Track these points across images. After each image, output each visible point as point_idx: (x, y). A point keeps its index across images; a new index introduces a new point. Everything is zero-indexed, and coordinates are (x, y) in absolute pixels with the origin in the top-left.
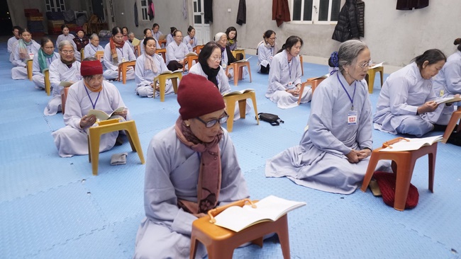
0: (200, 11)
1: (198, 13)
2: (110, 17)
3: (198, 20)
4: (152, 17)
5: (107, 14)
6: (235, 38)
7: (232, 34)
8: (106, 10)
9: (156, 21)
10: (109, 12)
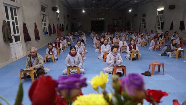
0: (160, 26)
1: (159, 27)
2: (131, 26)
3: (159, 28)
4: (145, 27)
5: (130, 26)
6: (168, 34)
7: (167, 33)
8: (130, 25)
9: (146, 28)
10: (131, 25)
